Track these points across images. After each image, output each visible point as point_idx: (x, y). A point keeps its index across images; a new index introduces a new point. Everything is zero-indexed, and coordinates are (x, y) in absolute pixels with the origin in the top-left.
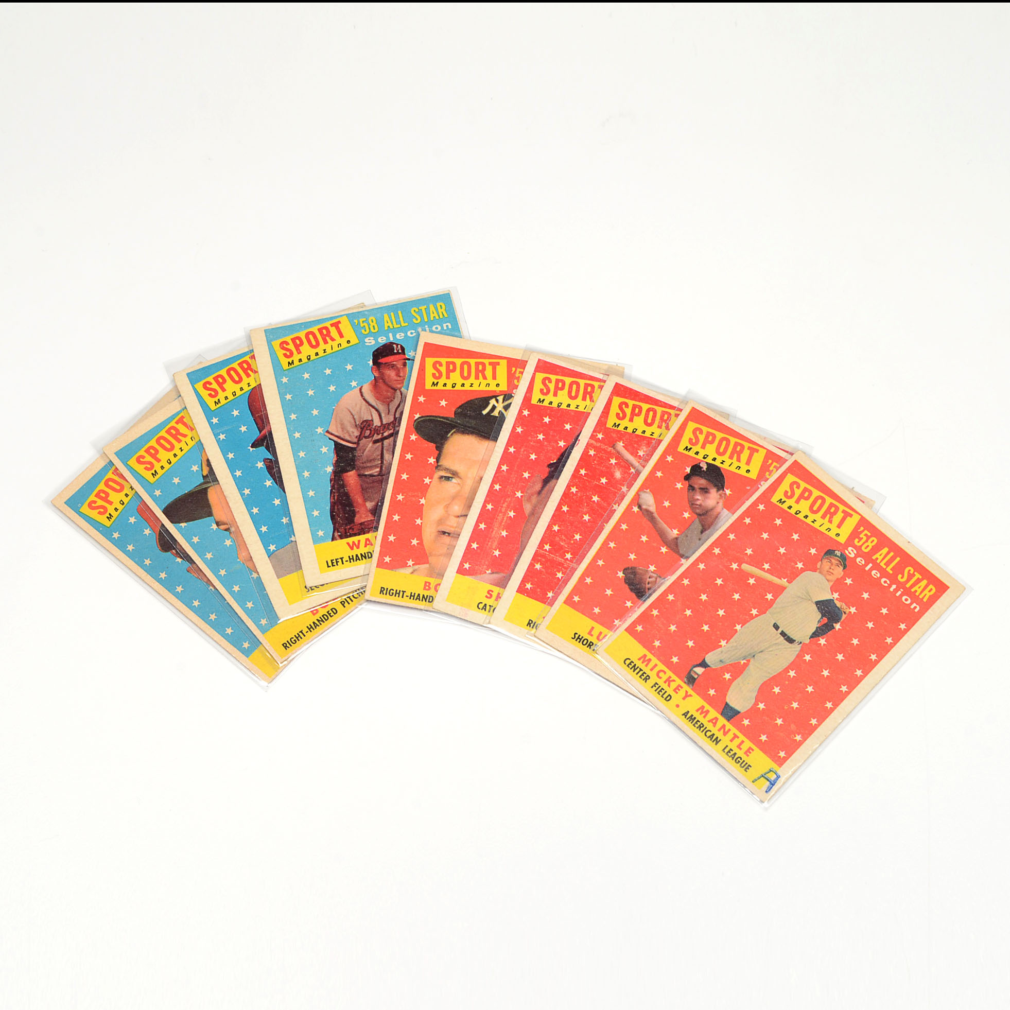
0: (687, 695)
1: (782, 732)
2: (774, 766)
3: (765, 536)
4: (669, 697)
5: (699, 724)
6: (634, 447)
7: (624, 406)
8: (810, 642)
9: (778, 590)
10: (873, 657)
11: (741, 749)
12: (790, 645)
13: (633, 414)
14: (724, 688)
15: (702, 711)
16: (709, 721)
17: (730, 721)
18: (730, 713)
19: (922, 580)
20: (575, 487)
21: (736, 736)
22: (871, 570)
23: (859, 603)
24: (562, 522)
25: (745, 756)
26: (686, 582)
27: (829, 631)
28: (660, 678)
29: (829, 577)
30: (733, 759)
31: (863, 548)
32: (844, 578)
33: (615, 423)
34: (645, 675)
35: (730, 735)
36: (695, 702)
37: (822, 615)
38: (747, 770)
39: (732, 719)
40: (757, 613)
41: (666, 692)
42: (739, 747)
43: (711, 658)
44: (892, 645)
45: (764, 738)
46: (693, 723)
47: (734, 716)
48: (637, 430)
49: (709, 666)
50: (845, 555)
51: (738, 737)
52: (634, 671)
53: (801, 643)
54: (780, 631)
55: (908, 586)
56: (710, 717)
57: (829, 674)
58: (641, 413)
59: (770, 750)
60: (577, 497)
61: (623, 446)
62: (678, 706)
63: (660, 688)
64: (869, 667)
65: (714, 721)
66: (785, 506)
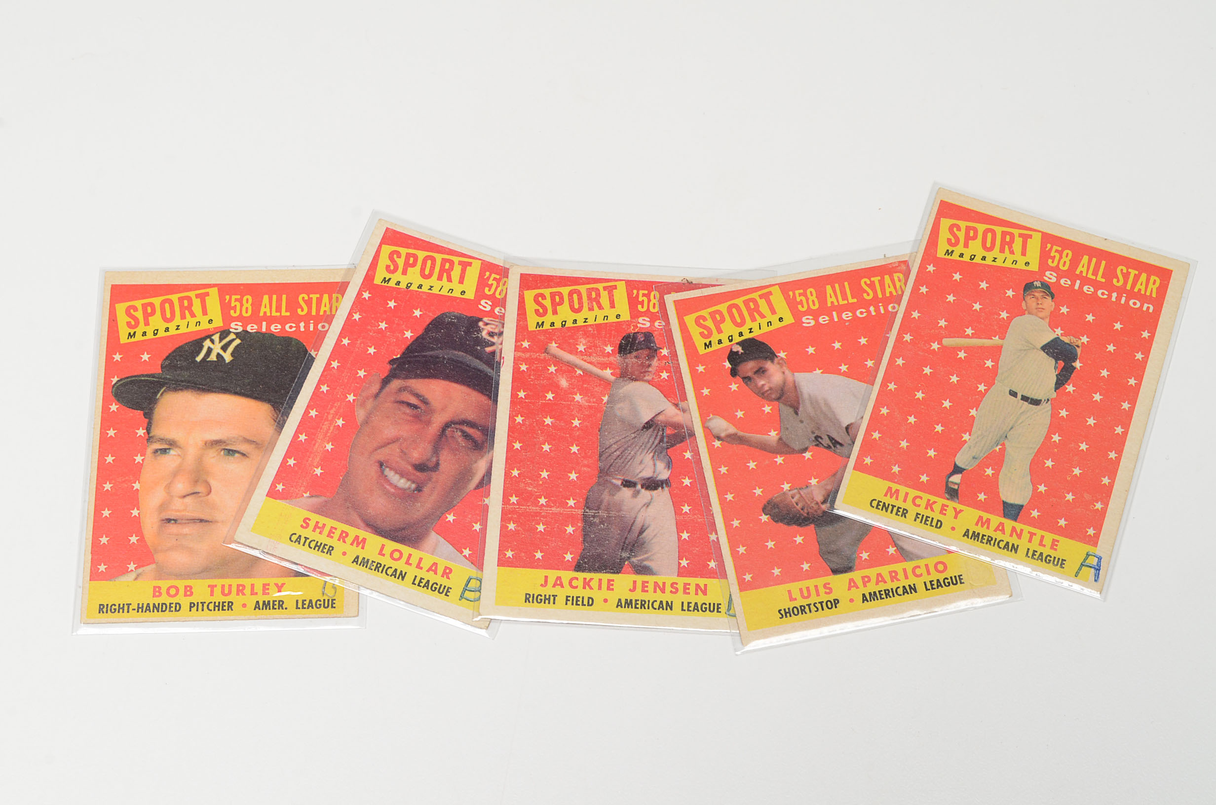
0: (957, 513)
1: (1078, 507)
2: (1089, 548)
3: (951, 298)
4: (939, 523)
5: (986, 538)
6: (570, 343)
7: (540, 299)
8: (1057, 396)
9: (995, 353)
10: (1132, 382)
11: (1044, 546)
12: (1038, 407)
13: (555, 305)
14: (992, 486)
15: (982, 522)
16: (995, 531)
17: (1018, 520)
18: (1012, 511)
19: (1140, 274)
20: (519, 416)
21: (1032, 534)
22: (1081, 287)
23: (1087, 329)
24: (520, 463)
25: (1053, 551)
26: (892, 386)
27: (1071, 374)
28: (919, 506)
29: (1041, 315)
30: (1042, 561)
31: (1061, 267)
32: (1057, 309)
33: (538, 323)
34: (901, 510)
35: (1026, 536)
36: (970, 516)
37: (1055, 359)
38: (1063, 566)
39: (1019, 517)
40: (986, 388)
41: (933, 519)
42: (1041, 544)
43: (961, 459)
44: (1145, 359)
45: (1062, 523)
46: (980, 540)
47: (1019, 512)
48: (565, 322)
49: (965, 470)
50: (1045, 282)
51: (1035, 534)
52: (887, 511)
53: (1048, 400)
54: (1019, 397)
55: (1129, 287)
56: (994, 525)
57: (1095, 422)
58: (563, 301)
59: (1075, 532)
60: (527, 427)
61: (557, 347)
62: (953, 529)
63: (925, 517)
64: (1133, 394)
65: (1001, 528)
66: (955, 256)
